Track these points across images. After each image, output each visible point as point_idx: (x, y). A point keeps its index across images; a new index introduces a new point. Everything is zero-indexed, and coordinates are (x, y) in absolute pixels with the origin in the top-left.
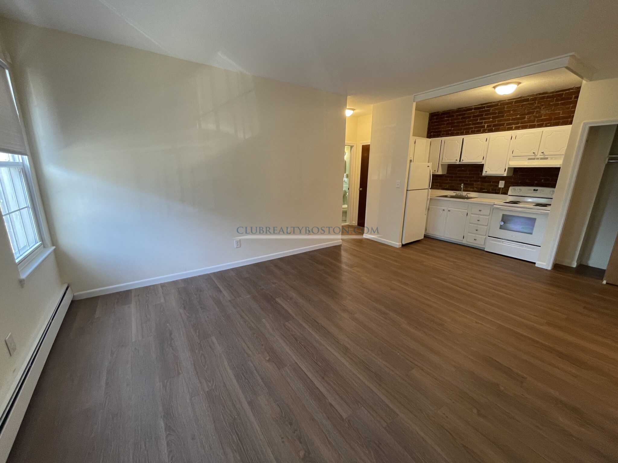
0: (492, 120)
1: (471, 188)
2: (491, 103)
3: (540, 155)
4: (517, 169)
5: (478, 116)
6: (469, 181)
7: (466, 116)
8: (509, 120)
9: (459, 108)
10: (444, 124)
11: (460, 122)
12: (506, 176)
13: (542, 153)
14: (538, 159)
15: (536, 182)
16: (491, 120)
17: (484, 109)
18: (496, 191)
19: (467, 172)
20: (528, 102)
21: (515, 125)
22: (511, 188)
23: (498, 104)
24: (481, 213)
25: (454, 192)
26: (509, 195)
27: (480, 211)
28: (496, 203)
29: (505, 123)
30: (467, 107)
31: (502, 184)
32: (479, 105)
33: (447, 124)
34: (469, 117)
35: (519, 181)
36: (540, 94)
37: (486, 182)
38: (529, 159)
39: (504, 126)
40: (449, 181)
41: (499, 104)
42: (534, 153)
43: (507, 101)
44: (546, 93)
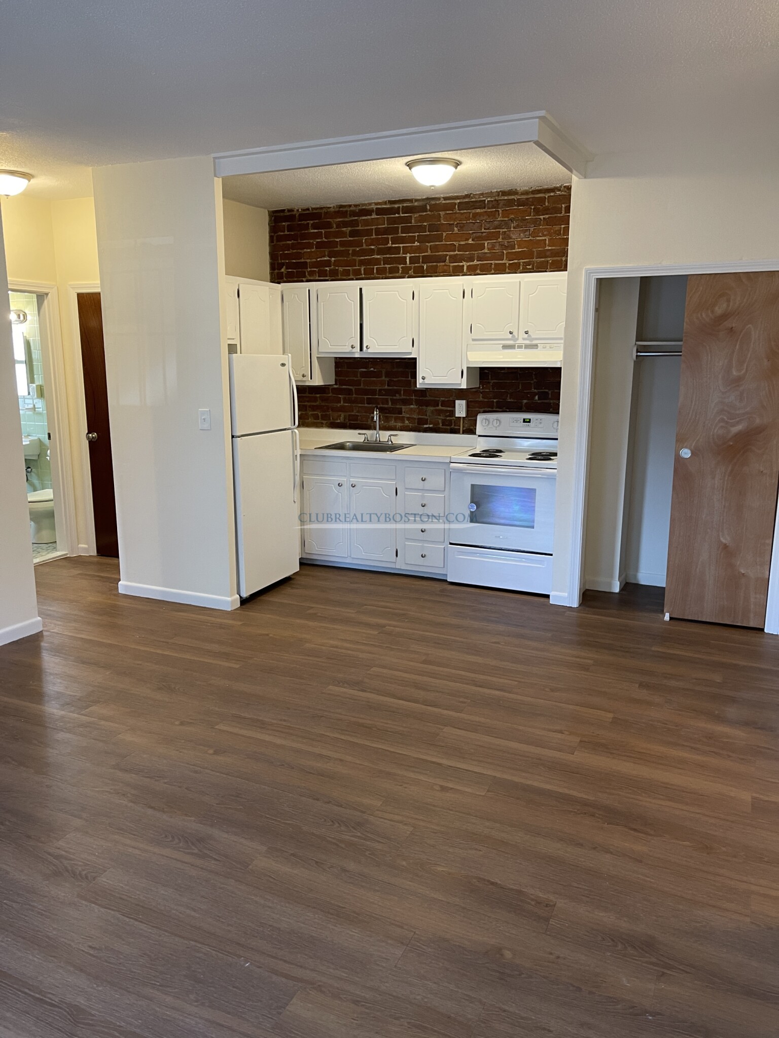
0: (418, 244)
1: (396, 419)
2: (411, 201)
3: (524, 339)
4: (486, 371)
5: (386, 231)
6: (390, 403)
7: (360, 228)
8: (452, 248)
9: (341, 206)
10: (309, 246)
11: (350, 244)
12: (465, 387)
13: (526, 333)
14: (520, 347)
15: (525, 401)
16: (416, 244)
17: (397, 215)
18: (451, 426)
19: (383, 378)
20: (484, 210)
21: (467, 261)
22: (480, 418)
23: (426, 206)
24: (427, 485)
25: (359, 434)
26: (479, 436)
27: (423, 480)
28: (455, 458)
29: (447, 255)
30: (359, 205)
31: (460, 408)
32: (385, 203)
33: (320, 245)
34: (368, 233)
35: (495, 400)
36: (504, 193)
37: (427, 404)
38: (505, 347)
39: (445, 262)
40: (344, 402)
41: (428, 208)
42: (511, 333)
43: (444, 202)
44: (515, 192)
